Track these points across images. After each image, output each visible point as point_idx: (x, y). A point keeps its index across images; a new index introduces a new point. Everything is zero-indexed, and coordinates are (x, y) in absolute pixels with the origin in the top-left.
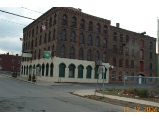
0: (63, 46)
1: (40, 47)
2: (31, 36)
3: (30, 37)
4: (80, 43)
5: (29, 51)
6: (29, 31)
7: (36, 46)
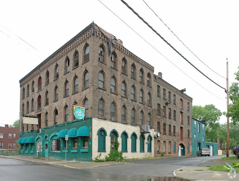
0: (102, 99)
1: (56, 104)
2: (36, 89)
3: (33, 91)
4: (122, 97)
5: (33, 114)
6: (30, 83)
7: (47, 104)
